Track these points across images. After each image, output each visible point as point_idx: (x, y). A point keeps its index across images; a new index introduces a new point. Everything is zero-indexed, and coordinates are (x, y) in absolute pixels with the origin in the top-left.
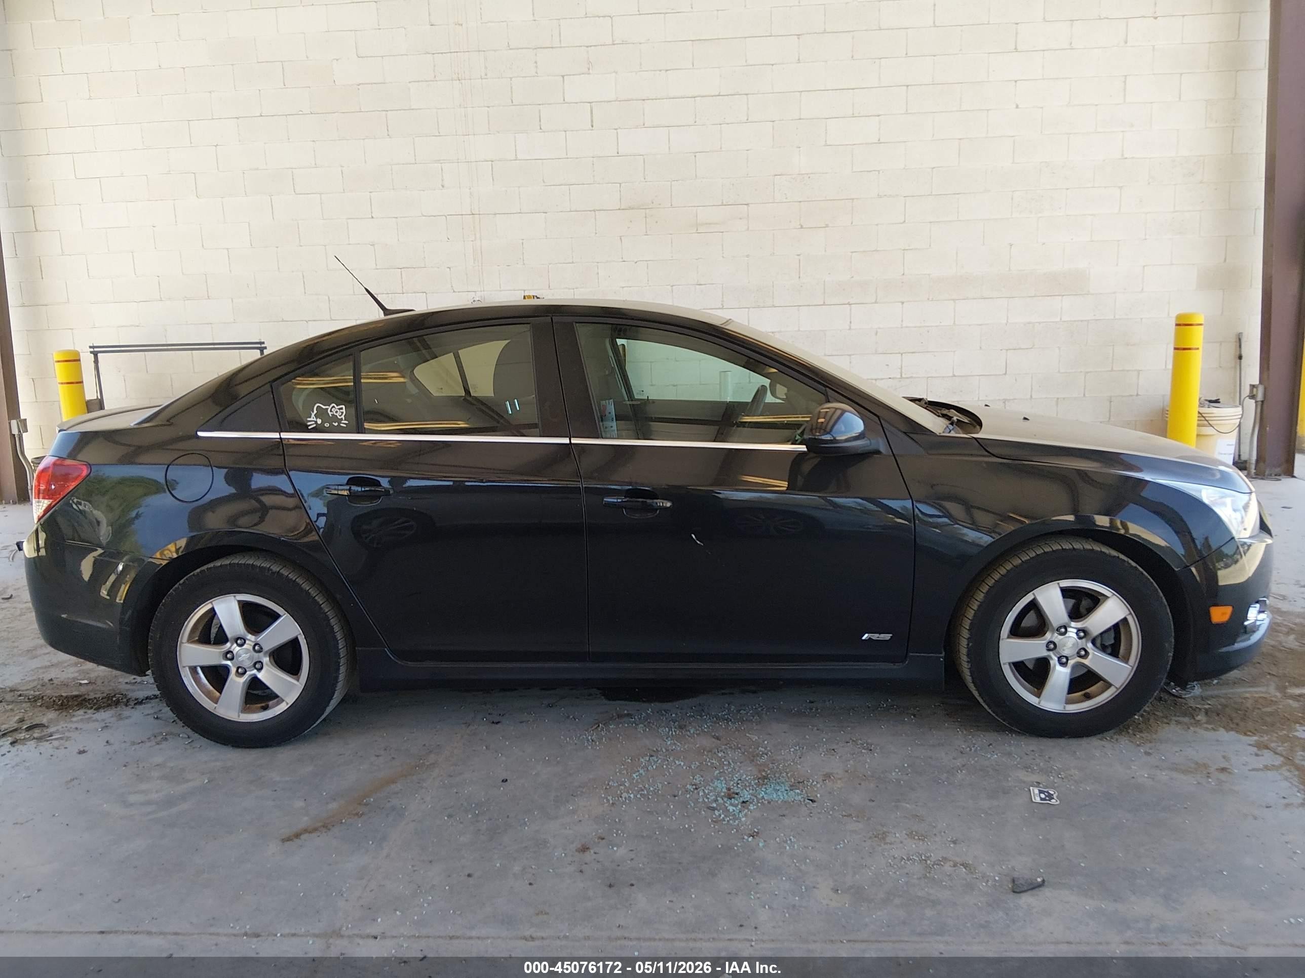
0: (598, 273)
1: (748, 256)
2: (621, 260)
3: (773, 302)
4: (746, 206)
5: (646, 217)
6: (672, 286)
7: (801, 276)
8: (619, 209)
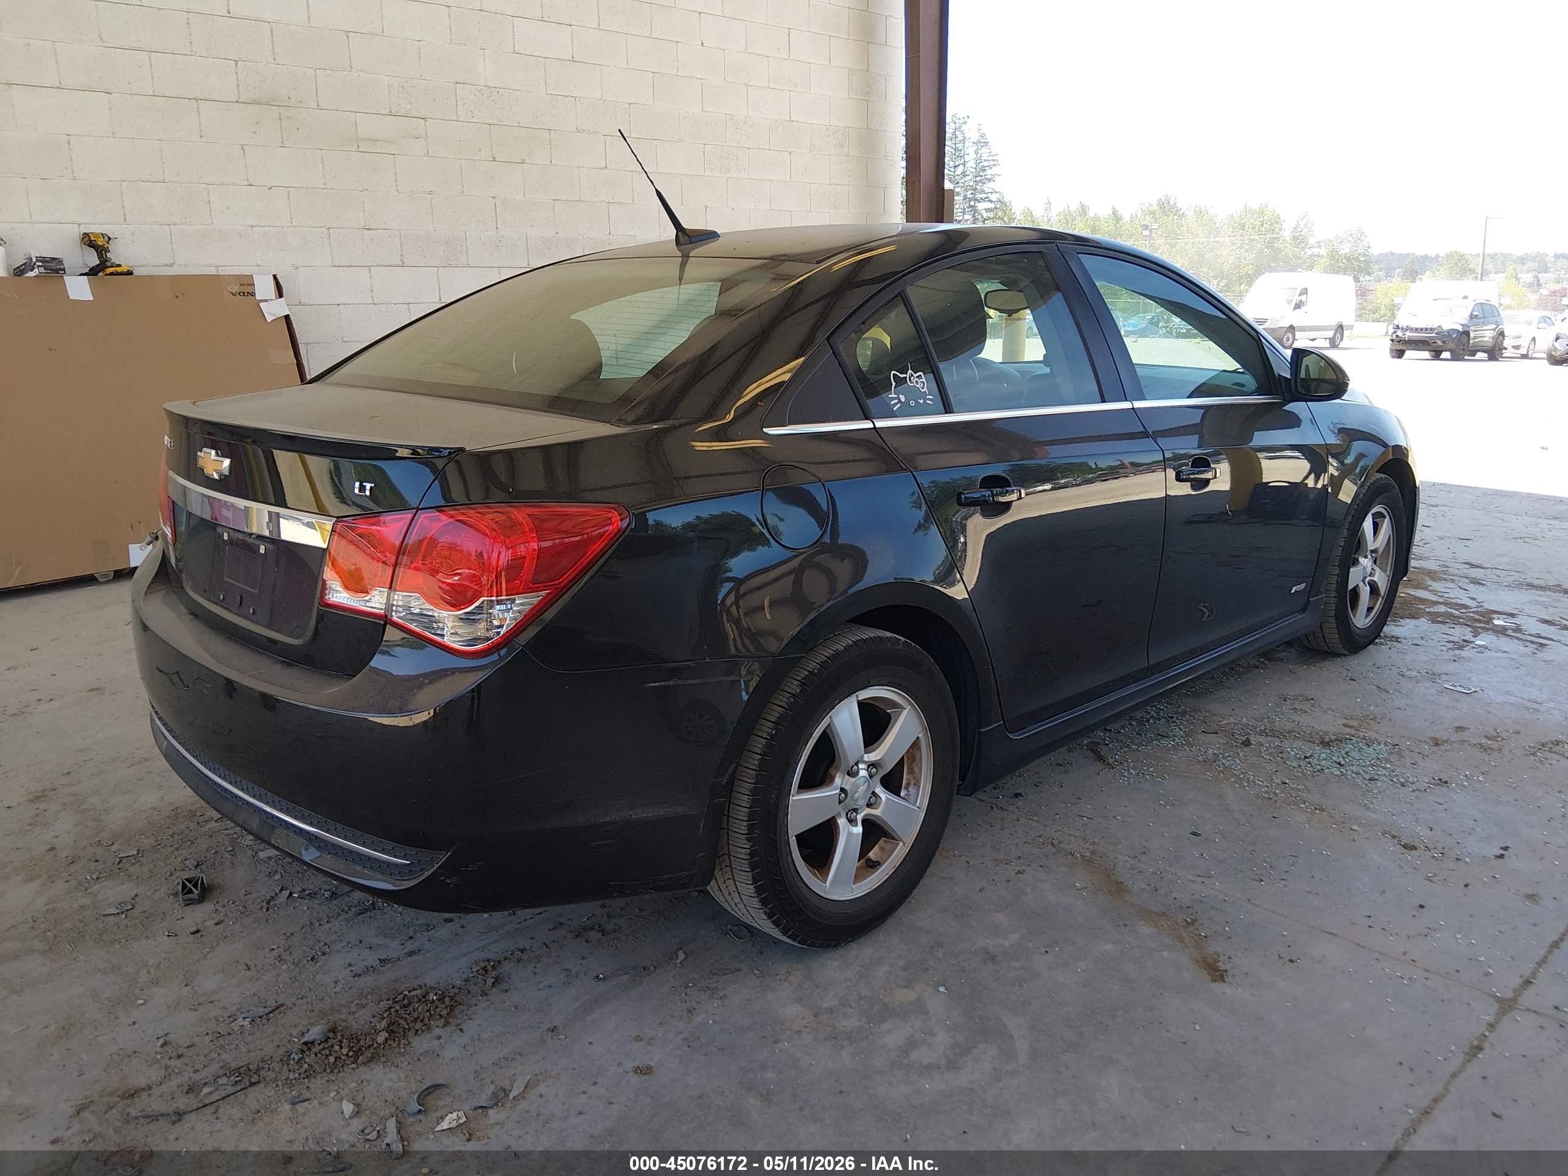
0: (209, 202)
1: (430, 193)
2: (246, 183)
3: (468, 260)
4: (422, 120)
5: (280, 119)
6: (329, 228)
7: (499, 226)
8: (237, 102)
